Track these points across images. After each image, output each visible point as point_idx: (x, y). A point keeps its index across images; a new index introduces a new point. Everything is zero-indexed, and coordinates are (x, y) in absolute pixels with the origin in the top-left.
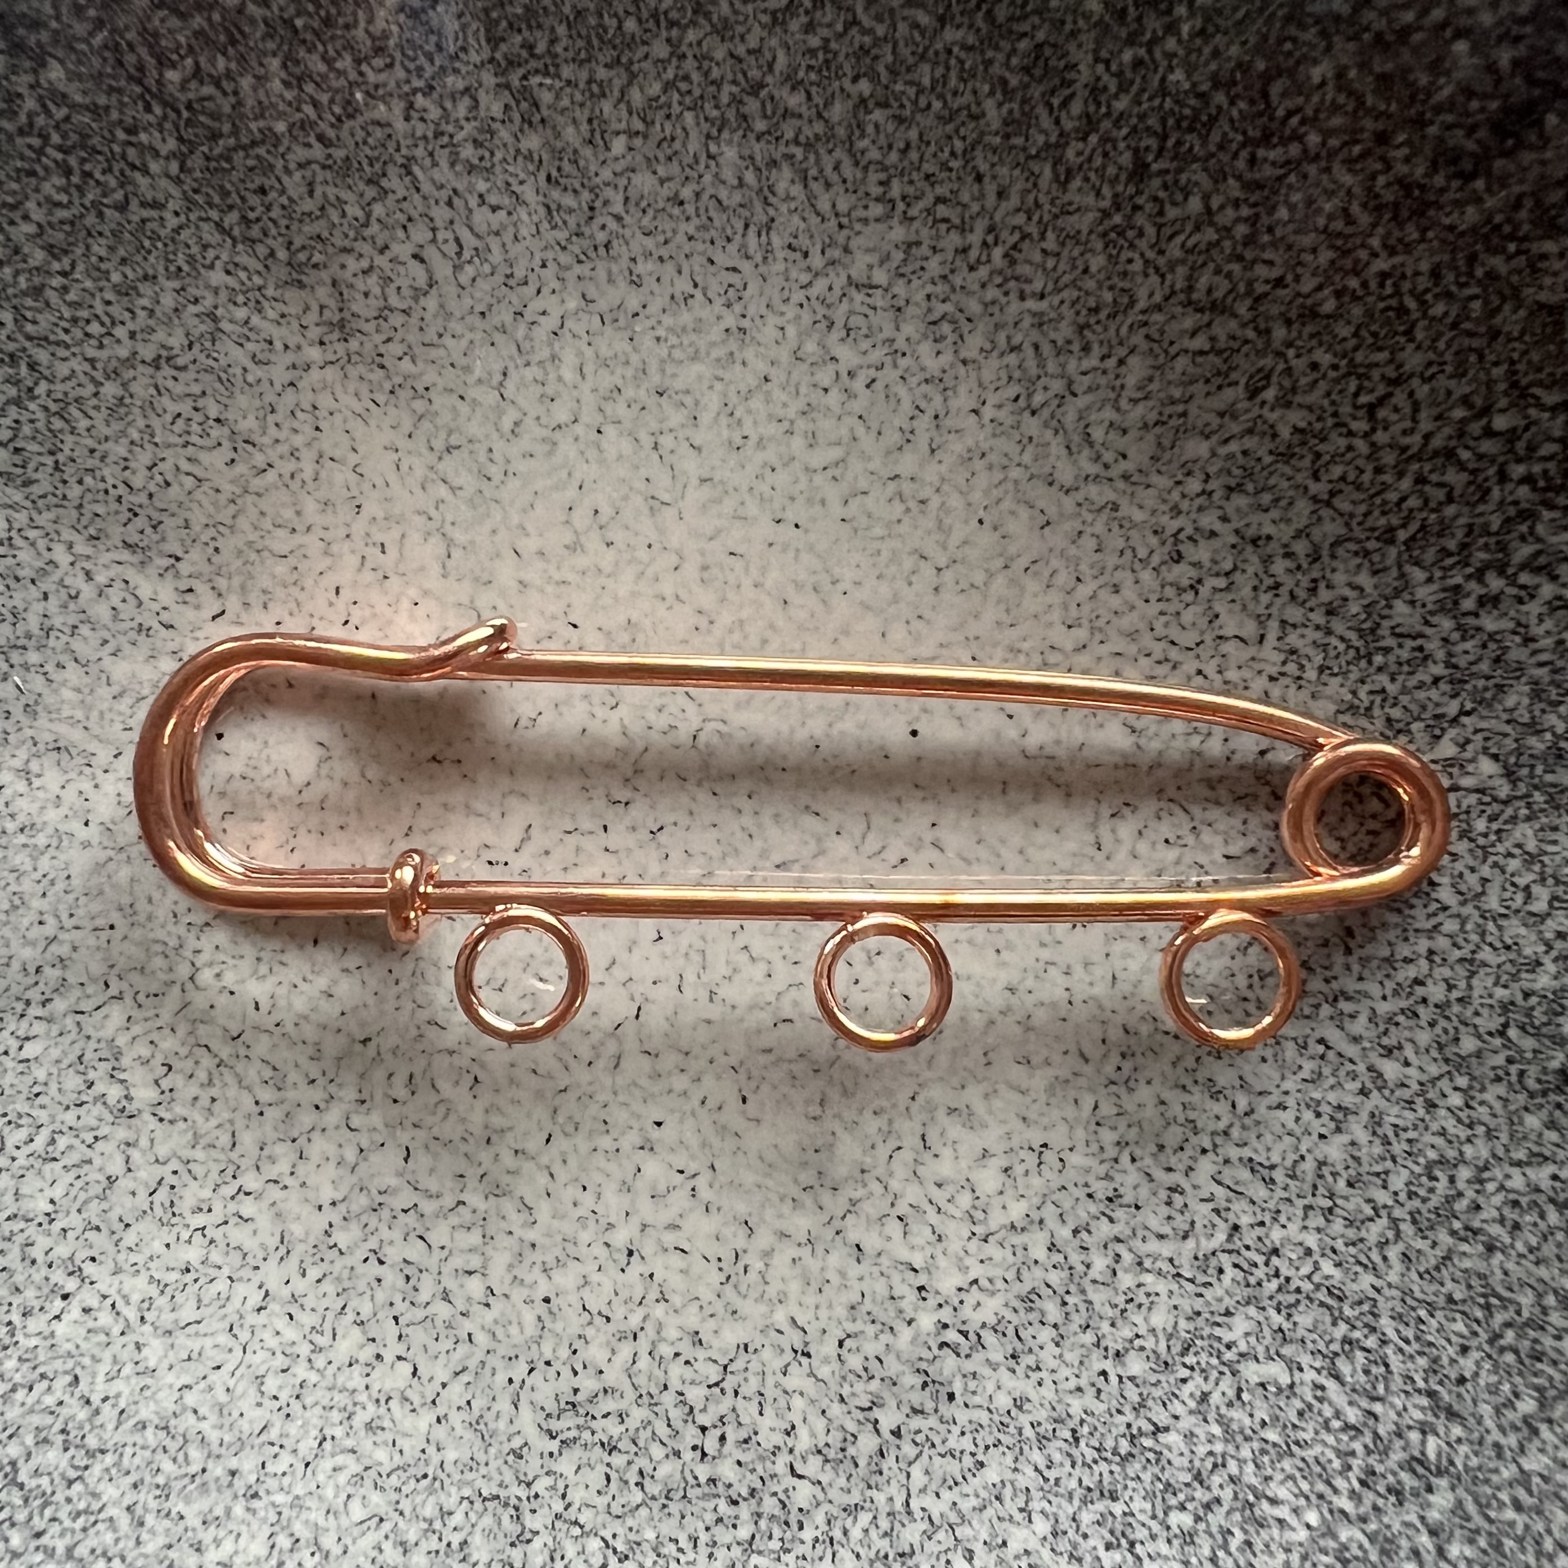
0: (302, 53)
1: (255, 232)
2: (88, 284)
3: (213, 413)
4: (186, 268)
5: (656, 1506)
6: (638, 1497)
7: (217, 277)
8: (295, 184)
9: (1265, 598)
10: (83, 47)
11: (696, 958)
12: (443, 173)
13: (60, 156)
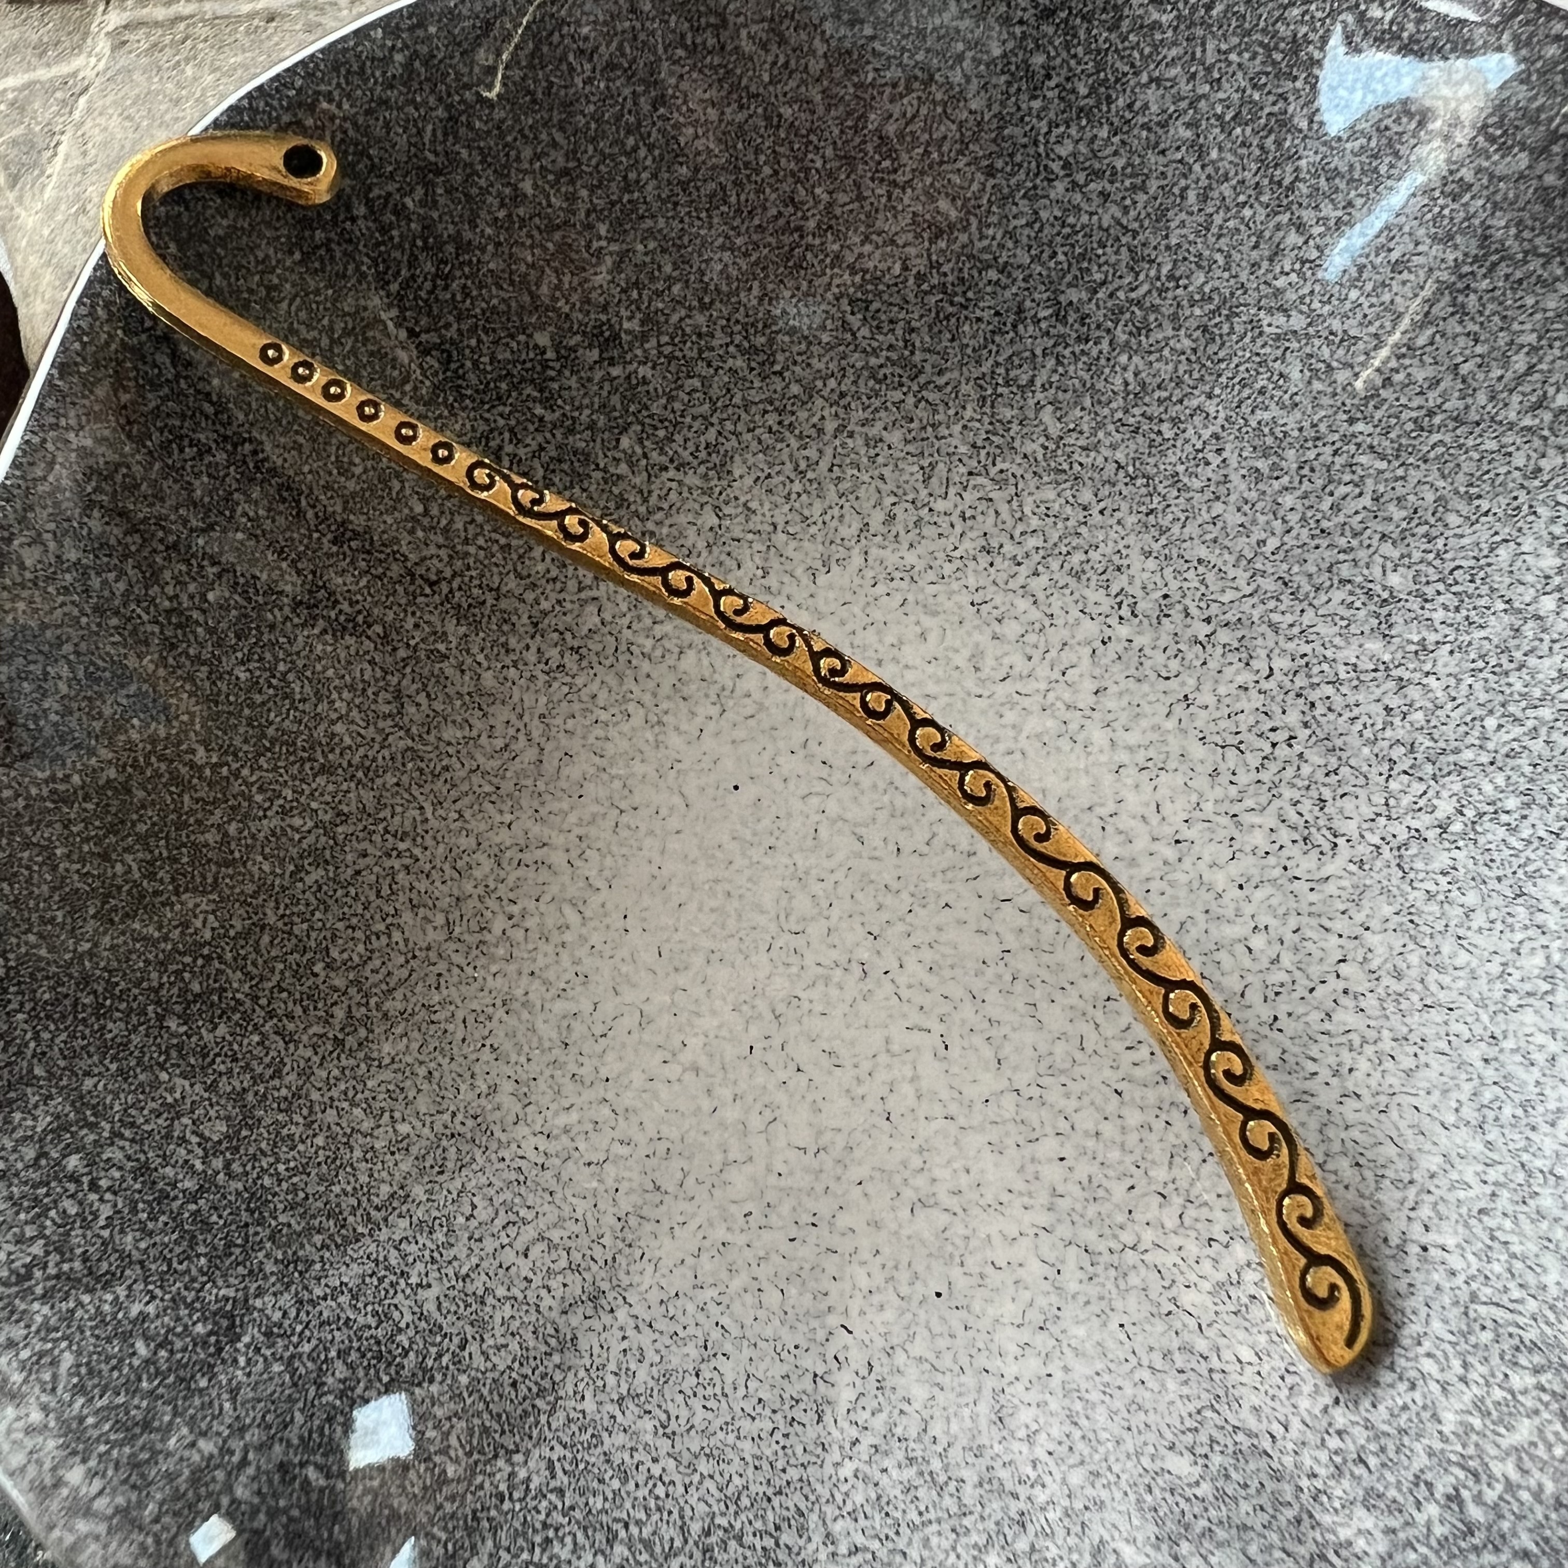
0: (405, 1373)
1: (546, 1383)
2: (628, 1505)
3: (694, 1380)
4: (590, 1431)
5: (1344, 755)
6: (1344, 770)
7: (589, 1405)
8: (501, 1361)
9: (568, 606)
10: (450, 1546)
11: (950, 875)
12: (460, 1250)
13: (538, 1550)
